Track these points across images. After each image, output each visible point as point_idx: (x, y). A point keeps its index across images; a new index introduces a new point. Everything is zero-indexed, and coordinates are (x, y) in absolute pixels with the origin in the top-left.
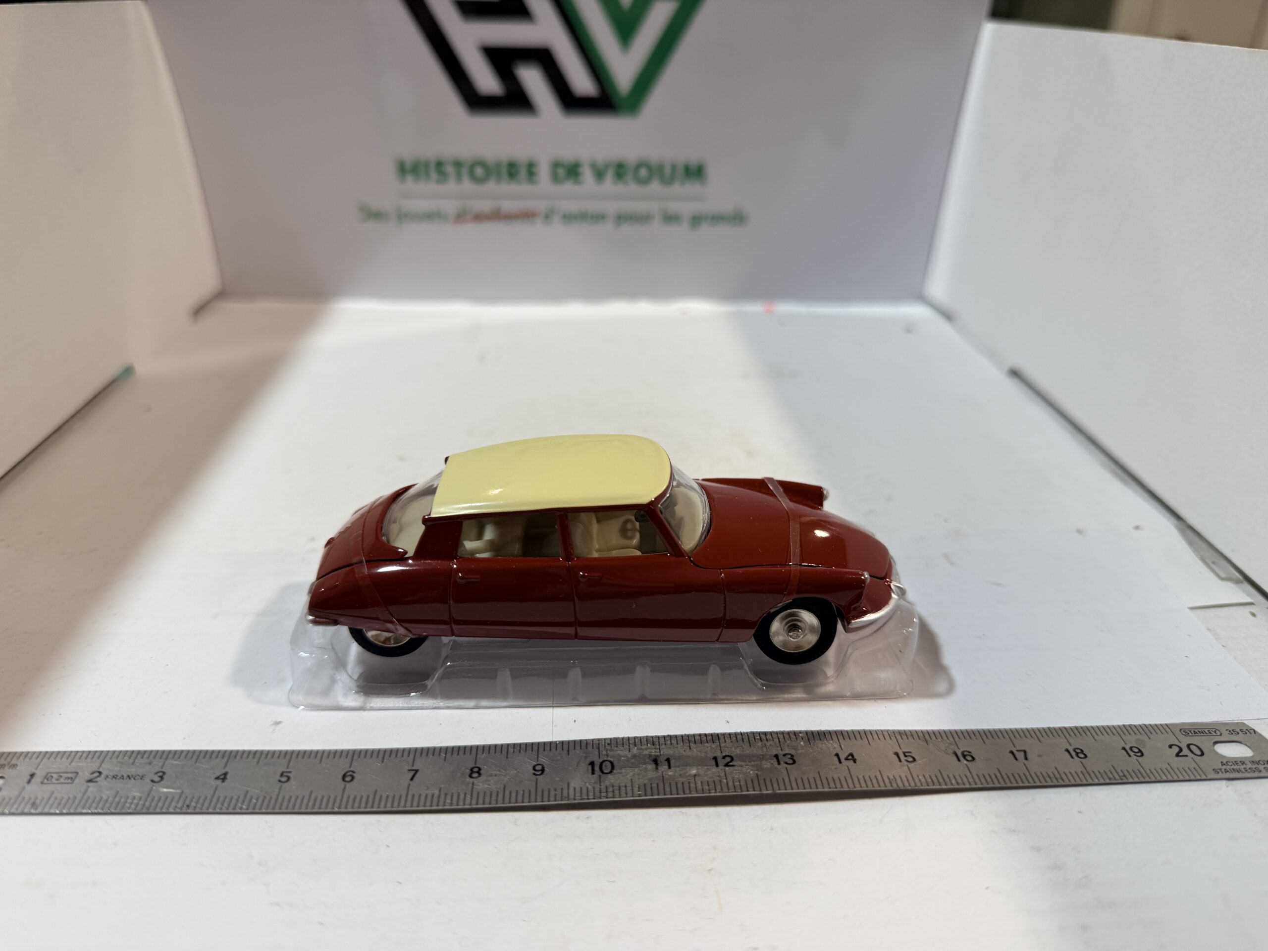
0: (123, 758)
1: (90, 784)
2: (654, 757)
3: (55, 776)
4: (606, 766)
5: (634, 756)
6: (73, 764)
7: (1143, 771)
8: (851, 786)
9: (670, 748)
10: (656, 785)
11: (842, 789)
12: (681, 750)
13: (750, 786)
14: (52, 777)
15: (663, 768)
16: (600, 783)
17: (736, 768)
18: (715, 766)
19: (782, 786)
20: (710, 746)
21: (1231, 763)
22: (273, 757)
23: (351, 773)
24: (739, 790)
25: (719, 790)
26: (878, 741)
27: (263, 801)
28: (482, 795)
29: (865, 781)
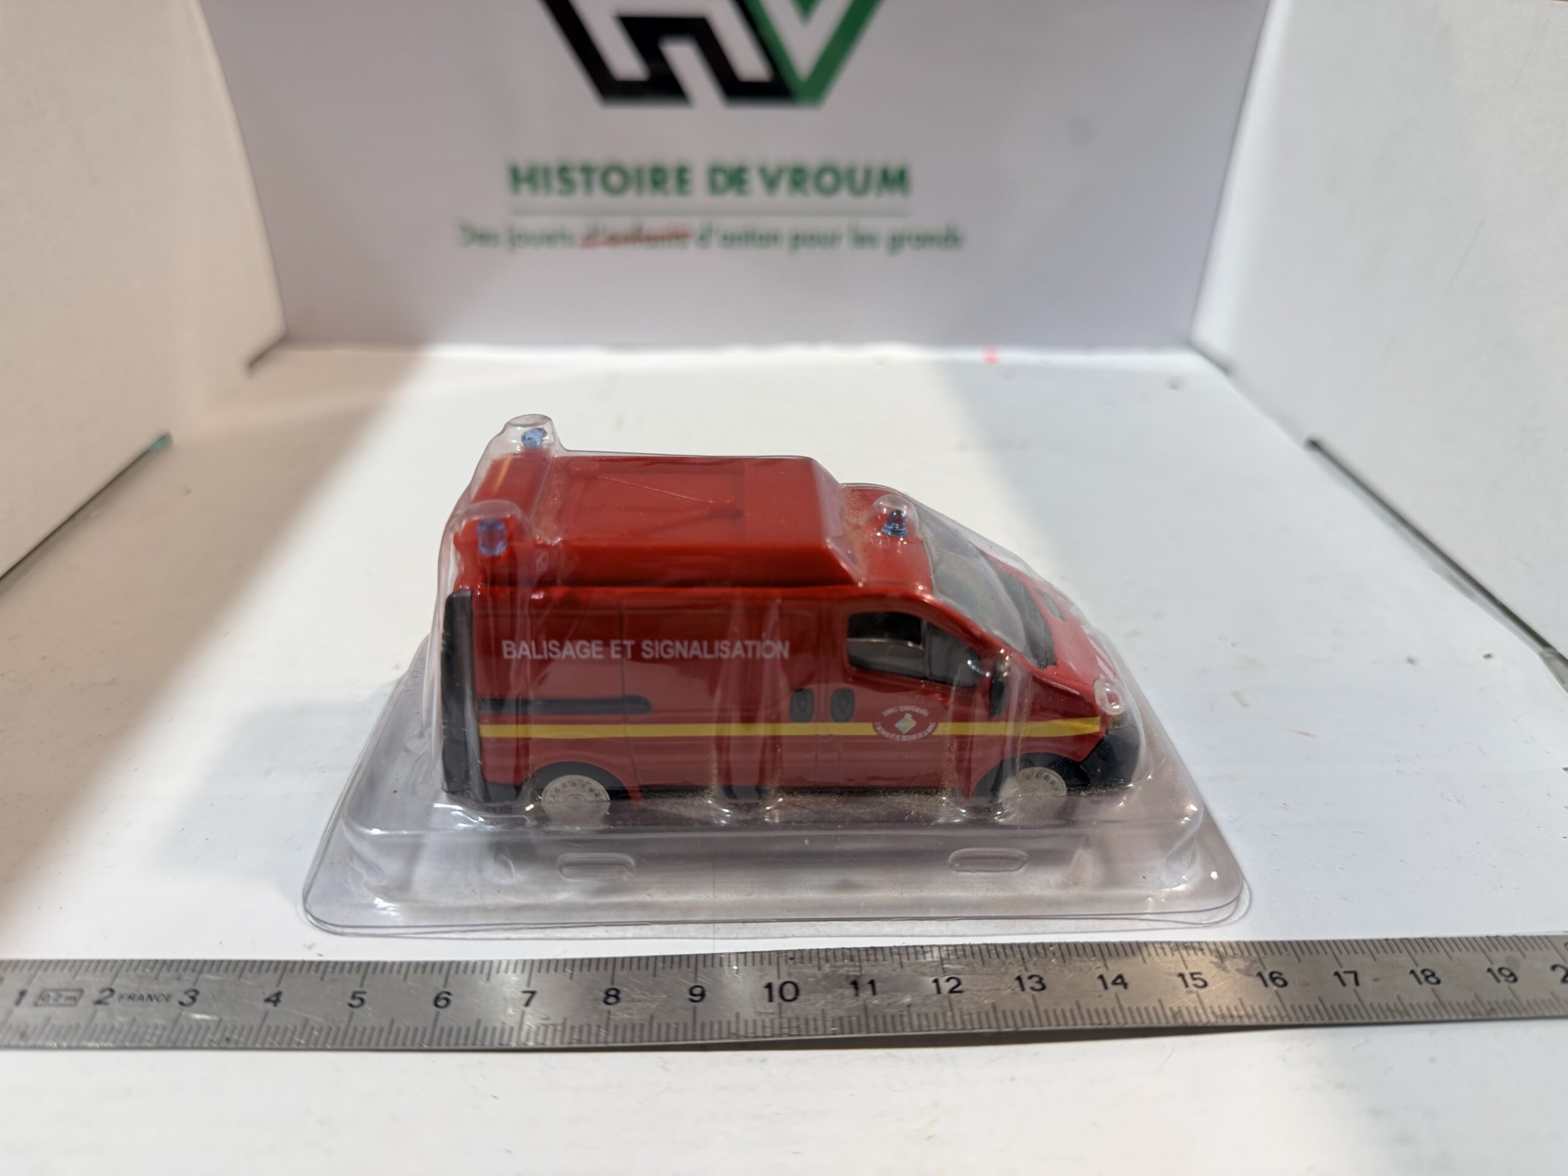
0: (144, 971)
1: (100, 1007)
2: (853, 978)
3: (52, 994)
4: (788, 990)
5: (826, 977)
6: (78, 978)
7: (1517, 1003)
9: (874, 966)
10: (856, 1018)
11: (1109, 1027)
12: (889, 968)
13: (984, 1020)
14: (49, 996)
15: (866, 994)
16: (781, 1014)
17: (964, 996)
19: (1028, 1023)
22: (341, 971)
23: (445, 995)
24: (969, 1027)
25: (942, 1026)
26: (1156, 958)
27: (328, 1034)
28: (620, 1030)
29: (1140, 1015)
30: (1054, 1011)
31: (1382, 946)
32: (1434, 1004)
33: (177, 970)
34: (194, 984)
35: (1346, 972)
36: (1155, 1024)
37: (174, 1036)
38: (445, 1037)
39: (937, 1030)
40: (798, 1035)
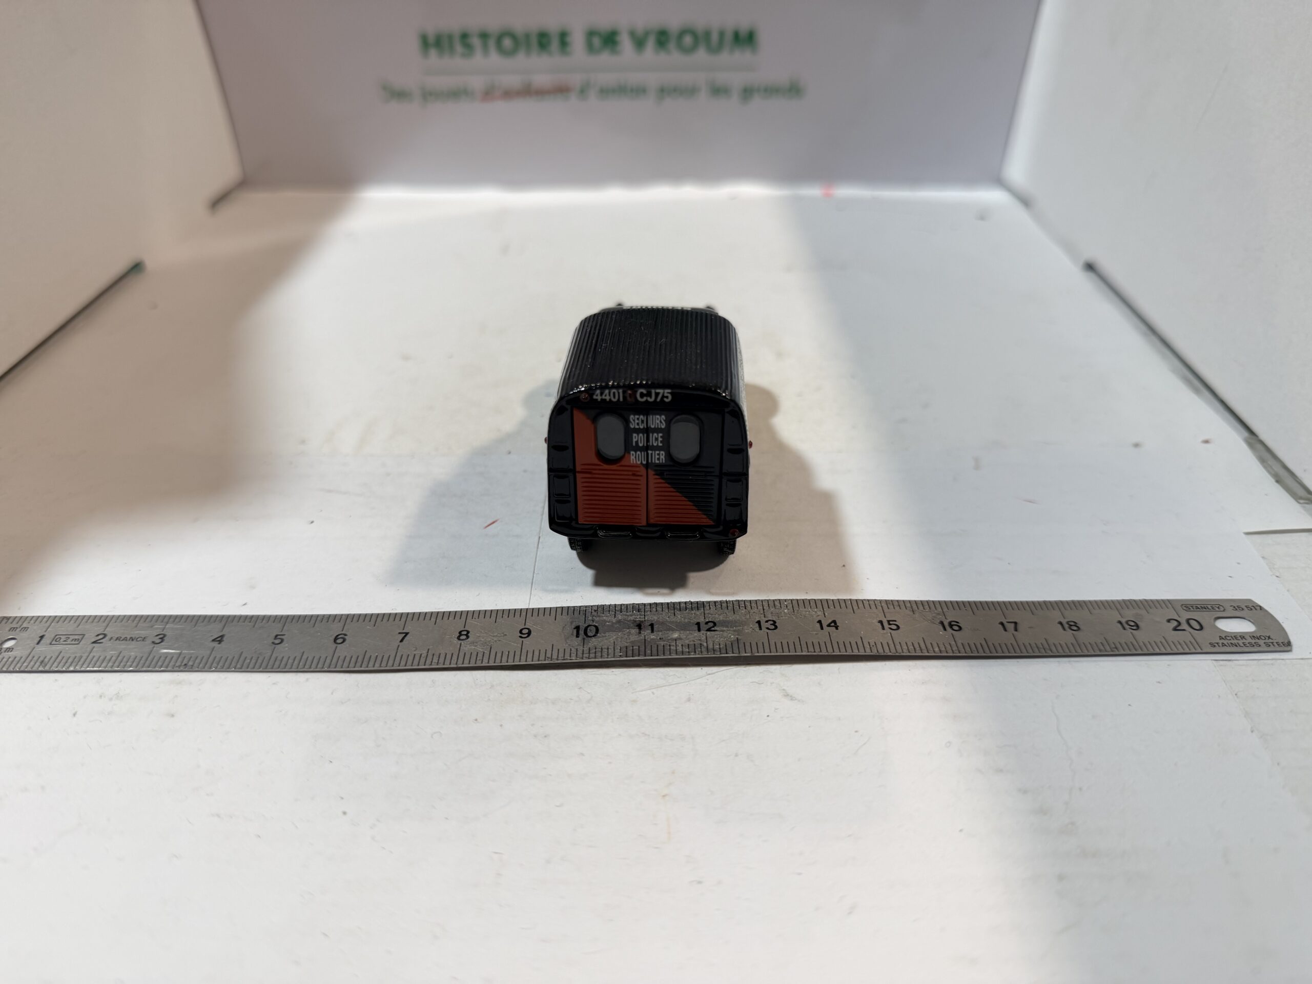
0: (127, 622)
1: (94, 645)
2: (638, 622)
3: (63, 637)
4: (590, 630)
5: (619, 622)
6: (80, 627)
7: (1135, 643)
8: (830, 649)
9: (655, 615)
10: (637, 648)
11: (821, 654)
12: (665, 616)
13: (729, 650)
14: (60, 638)
15: (647, 632)
16: (583, 646)
17: (716, 633)
18: (697, 631)
19: (761, 649)
20: (695, 614)
21: (1230, 638)
22: (268, 621)
23: (342, 636)
24: (718, 653)
25: (698, 652)
26: (863, 610)
27: (256, 661)
28: (468, 657)
29: (845, 647)
30: (781, 643)
31: (1041, 606)
33: (151, 621)
34: (163, 631)
35: (1009, 622)
36: (856, 652)
37: (148, 663)
38: (340, 662)
39: (696, 657)
40: (595, 658)
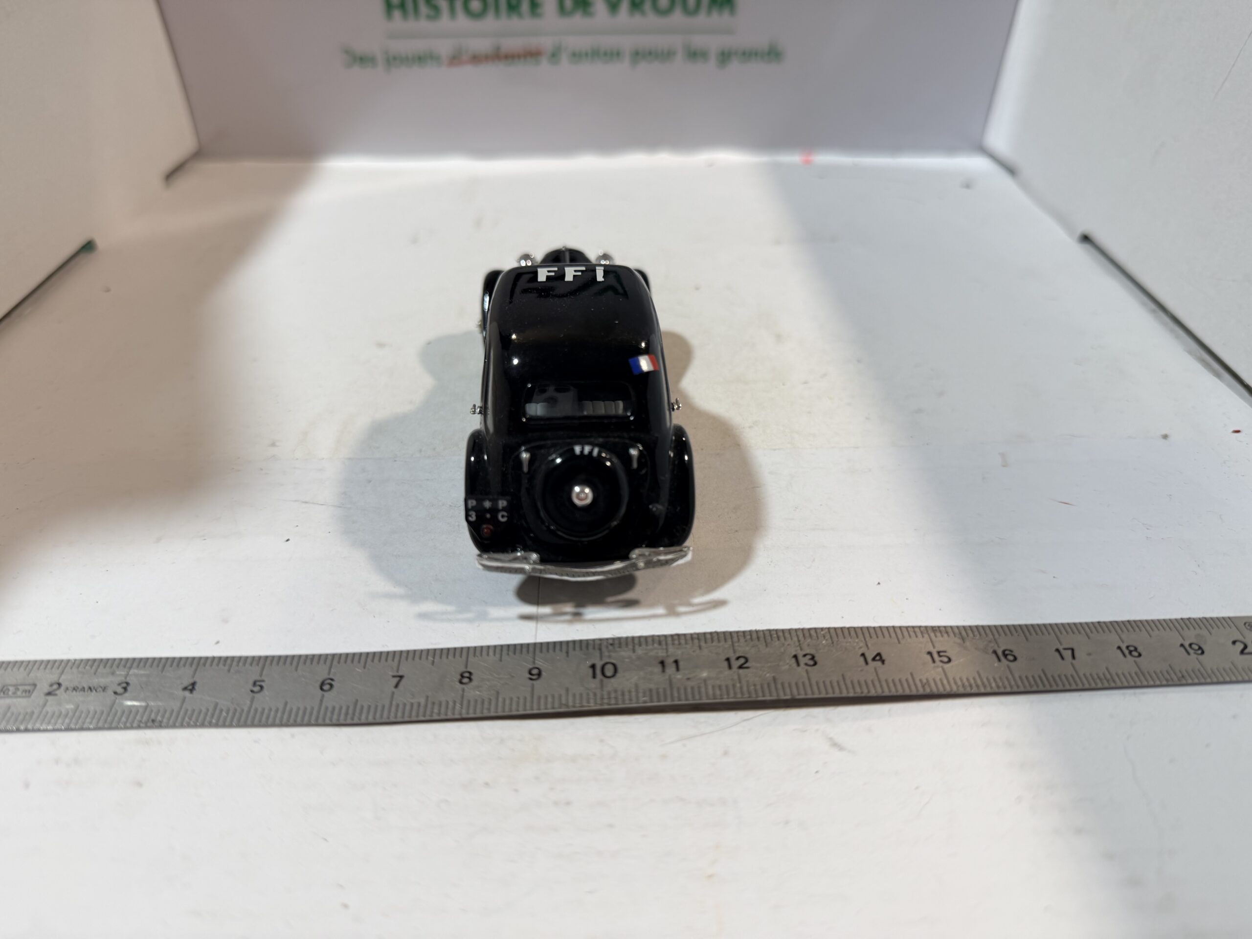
1: (50, 698)
2: (660, 659)
4: (608, 669)
5: (639, 658)
6: (32, 675)
7: (1202, 669)
8: (879, 689)
9: (678, 649)
10: (663, 690)
11: (869, 695)
12: (690, 651)
13: (766, 689)
15: (671, 670)
16: (602, 688)
17: (750, 670)
18: (728, 669)
20: (722, 646)
22: (244, 664)
23: (329, 681)
24: (754, 696)
25: (732, 695)
26: (909, 640)
27: (234, 714)
28: (472, 703)
29: (895, 685)
30: (824, 682)
31: (1095, 628)
32: (1136, 673)
33: (111, 667)
34: (126, 678)
35: (1065, 649)
36: (907, 692)
37: (109, 719)
38: (329, 714)
39: (728, 698)
40: (616, 704)
